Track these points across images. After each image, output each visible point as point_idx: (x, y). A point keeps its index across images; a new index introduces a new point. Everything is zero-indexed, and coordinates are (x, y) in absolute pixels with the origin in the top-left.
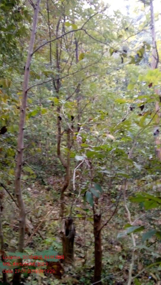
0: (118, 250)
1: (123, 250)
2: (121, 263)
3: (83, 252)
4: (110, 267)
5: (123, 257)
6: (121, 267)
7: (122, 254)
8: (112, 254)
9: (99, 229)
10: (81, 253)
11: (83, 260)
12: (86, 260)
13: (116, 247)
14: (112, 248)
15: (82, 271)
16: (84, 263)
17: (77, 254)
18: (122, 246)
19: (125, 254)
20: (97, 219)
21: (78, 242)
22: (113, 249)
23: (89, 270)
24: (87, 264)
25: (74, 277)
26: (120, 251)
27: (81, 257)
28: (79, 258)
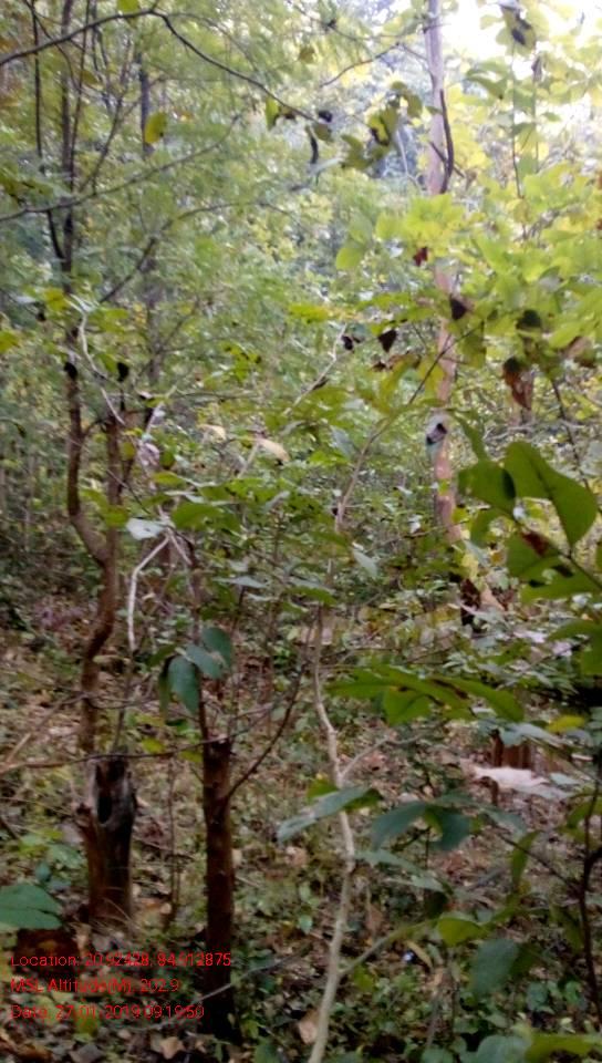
0: (296, 862)
1: (316, 862)
2: (306, 909)
3: (166, 875)
4: (264, 927)
5: (315, 886)
6: (306, 923)
7: (310, 875)
8: (275, 877)
9: (221, 795)
10: (162, 881)
11: (167, 908)
12: (175, 908)
13: (291, 850)
14: (274, 855)
15: (161, 948)
16: (168, 919)
17: (141, 884)
18: (310, 849)
19: (321, 877)
20: (216, 758)
21: (149, 841)
22: (278, 860)
23: (187, 944)
24: (180, 922)
25: (128, 972)
26: (304, 867)
27: (159, 896)
28: (151, 901)
